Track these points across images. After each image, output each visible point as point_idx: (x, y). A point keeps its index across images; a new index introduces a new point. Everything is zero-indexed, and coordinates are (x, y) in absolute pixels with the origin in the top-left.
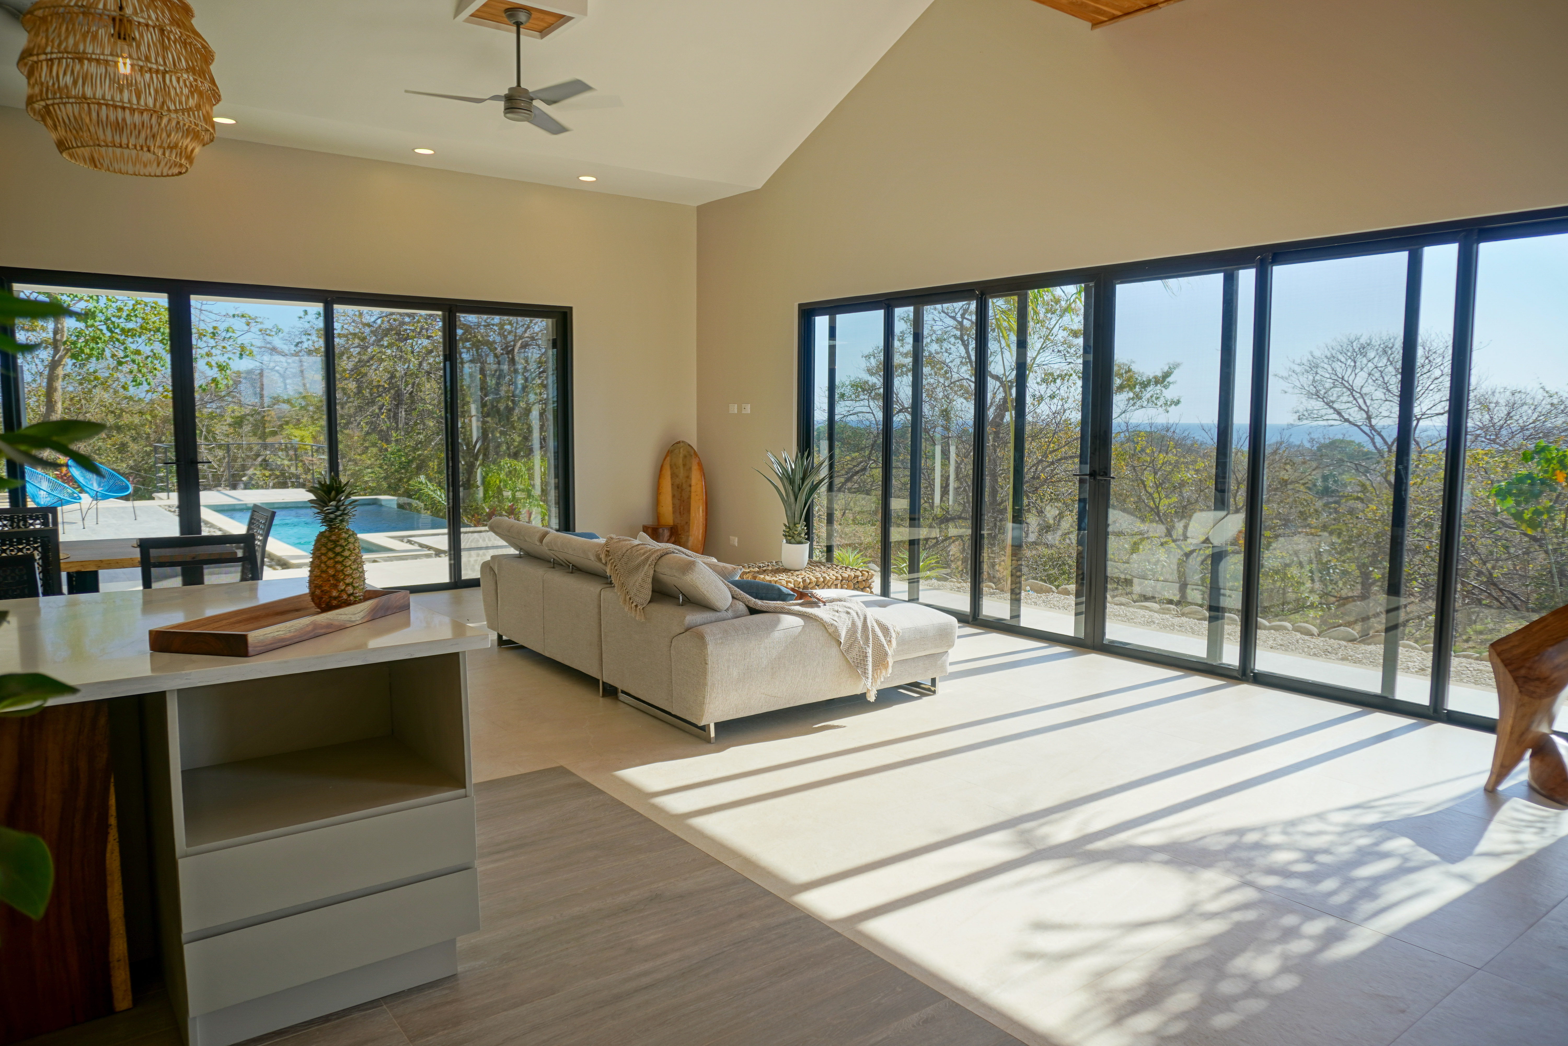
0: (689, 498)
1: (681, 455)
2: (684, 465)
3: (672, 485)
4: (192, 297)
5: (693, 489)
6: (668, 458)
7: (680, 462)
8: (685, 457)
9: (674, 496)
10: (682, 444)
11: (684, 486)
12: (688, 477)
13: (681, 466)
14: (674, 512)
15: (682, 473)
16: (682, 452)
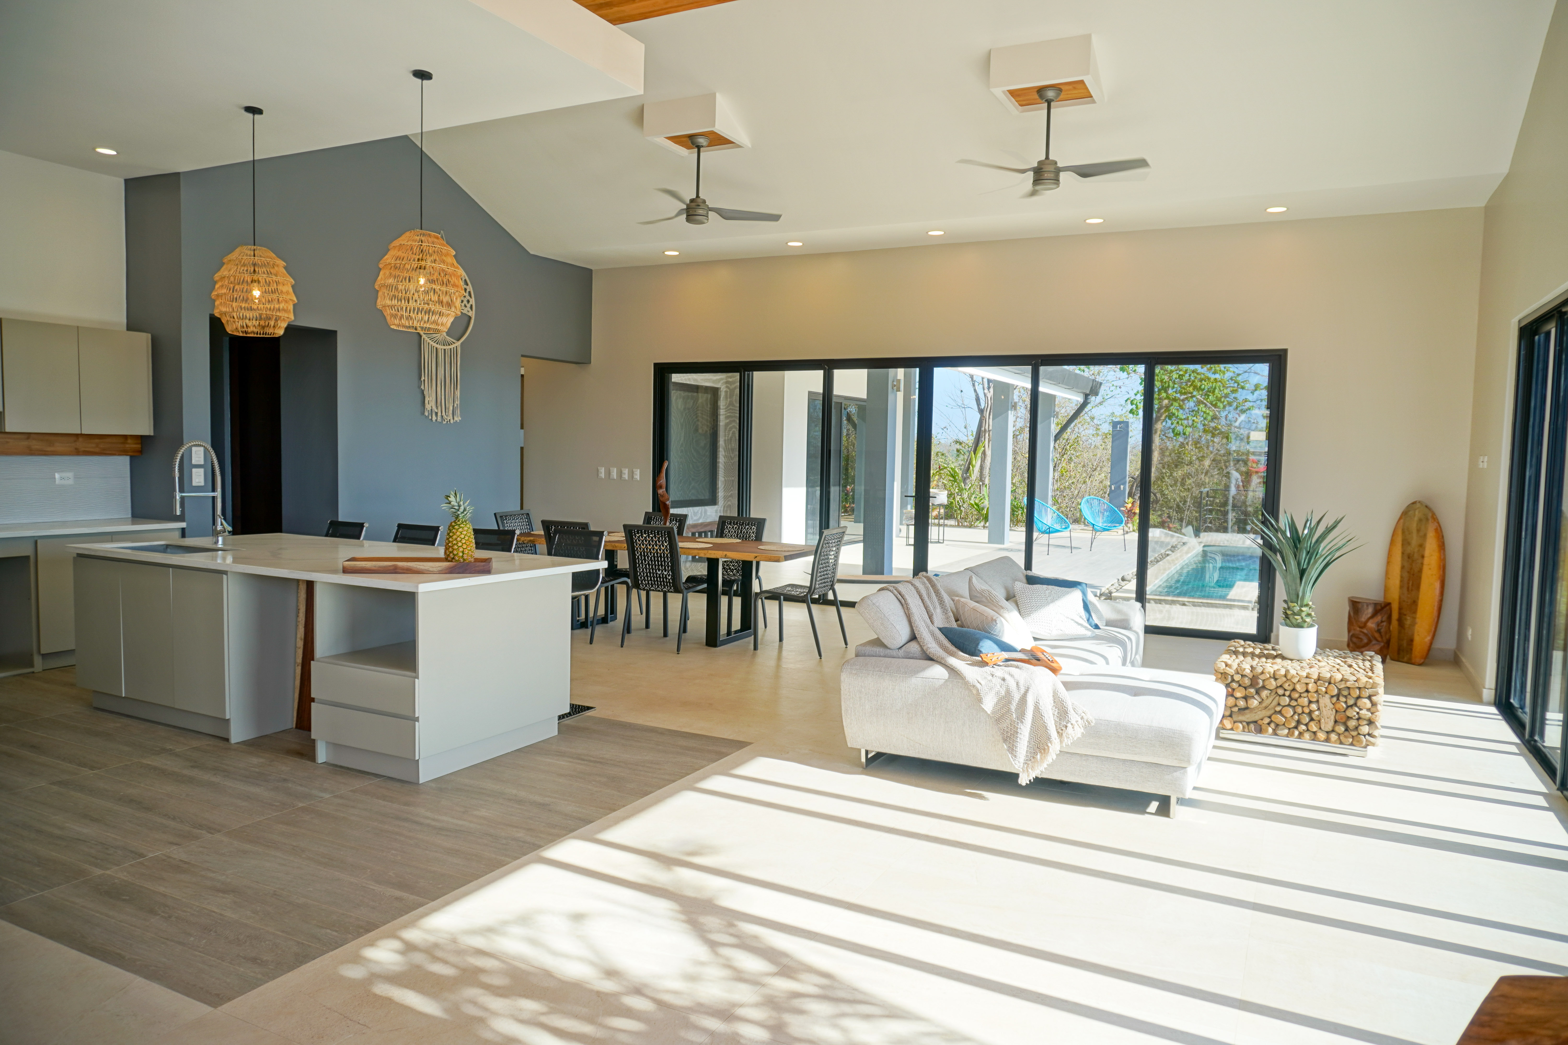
0: (1420, 571)
1: (1416, 519)
2: (1418, 531)
3: (1403, 553)
4: (935, 369)
5: (1426, 561)
6: (1402, 521)
7: (1414, 526)
8: (1420, 520)
9: (1403, 567)
10: (1418, 505)
11: (1416, 556)
12: (1421, 546)
13: (1415, 531)
14: (1401, 587)
15: (1415, 540)
16: (1418, 514)
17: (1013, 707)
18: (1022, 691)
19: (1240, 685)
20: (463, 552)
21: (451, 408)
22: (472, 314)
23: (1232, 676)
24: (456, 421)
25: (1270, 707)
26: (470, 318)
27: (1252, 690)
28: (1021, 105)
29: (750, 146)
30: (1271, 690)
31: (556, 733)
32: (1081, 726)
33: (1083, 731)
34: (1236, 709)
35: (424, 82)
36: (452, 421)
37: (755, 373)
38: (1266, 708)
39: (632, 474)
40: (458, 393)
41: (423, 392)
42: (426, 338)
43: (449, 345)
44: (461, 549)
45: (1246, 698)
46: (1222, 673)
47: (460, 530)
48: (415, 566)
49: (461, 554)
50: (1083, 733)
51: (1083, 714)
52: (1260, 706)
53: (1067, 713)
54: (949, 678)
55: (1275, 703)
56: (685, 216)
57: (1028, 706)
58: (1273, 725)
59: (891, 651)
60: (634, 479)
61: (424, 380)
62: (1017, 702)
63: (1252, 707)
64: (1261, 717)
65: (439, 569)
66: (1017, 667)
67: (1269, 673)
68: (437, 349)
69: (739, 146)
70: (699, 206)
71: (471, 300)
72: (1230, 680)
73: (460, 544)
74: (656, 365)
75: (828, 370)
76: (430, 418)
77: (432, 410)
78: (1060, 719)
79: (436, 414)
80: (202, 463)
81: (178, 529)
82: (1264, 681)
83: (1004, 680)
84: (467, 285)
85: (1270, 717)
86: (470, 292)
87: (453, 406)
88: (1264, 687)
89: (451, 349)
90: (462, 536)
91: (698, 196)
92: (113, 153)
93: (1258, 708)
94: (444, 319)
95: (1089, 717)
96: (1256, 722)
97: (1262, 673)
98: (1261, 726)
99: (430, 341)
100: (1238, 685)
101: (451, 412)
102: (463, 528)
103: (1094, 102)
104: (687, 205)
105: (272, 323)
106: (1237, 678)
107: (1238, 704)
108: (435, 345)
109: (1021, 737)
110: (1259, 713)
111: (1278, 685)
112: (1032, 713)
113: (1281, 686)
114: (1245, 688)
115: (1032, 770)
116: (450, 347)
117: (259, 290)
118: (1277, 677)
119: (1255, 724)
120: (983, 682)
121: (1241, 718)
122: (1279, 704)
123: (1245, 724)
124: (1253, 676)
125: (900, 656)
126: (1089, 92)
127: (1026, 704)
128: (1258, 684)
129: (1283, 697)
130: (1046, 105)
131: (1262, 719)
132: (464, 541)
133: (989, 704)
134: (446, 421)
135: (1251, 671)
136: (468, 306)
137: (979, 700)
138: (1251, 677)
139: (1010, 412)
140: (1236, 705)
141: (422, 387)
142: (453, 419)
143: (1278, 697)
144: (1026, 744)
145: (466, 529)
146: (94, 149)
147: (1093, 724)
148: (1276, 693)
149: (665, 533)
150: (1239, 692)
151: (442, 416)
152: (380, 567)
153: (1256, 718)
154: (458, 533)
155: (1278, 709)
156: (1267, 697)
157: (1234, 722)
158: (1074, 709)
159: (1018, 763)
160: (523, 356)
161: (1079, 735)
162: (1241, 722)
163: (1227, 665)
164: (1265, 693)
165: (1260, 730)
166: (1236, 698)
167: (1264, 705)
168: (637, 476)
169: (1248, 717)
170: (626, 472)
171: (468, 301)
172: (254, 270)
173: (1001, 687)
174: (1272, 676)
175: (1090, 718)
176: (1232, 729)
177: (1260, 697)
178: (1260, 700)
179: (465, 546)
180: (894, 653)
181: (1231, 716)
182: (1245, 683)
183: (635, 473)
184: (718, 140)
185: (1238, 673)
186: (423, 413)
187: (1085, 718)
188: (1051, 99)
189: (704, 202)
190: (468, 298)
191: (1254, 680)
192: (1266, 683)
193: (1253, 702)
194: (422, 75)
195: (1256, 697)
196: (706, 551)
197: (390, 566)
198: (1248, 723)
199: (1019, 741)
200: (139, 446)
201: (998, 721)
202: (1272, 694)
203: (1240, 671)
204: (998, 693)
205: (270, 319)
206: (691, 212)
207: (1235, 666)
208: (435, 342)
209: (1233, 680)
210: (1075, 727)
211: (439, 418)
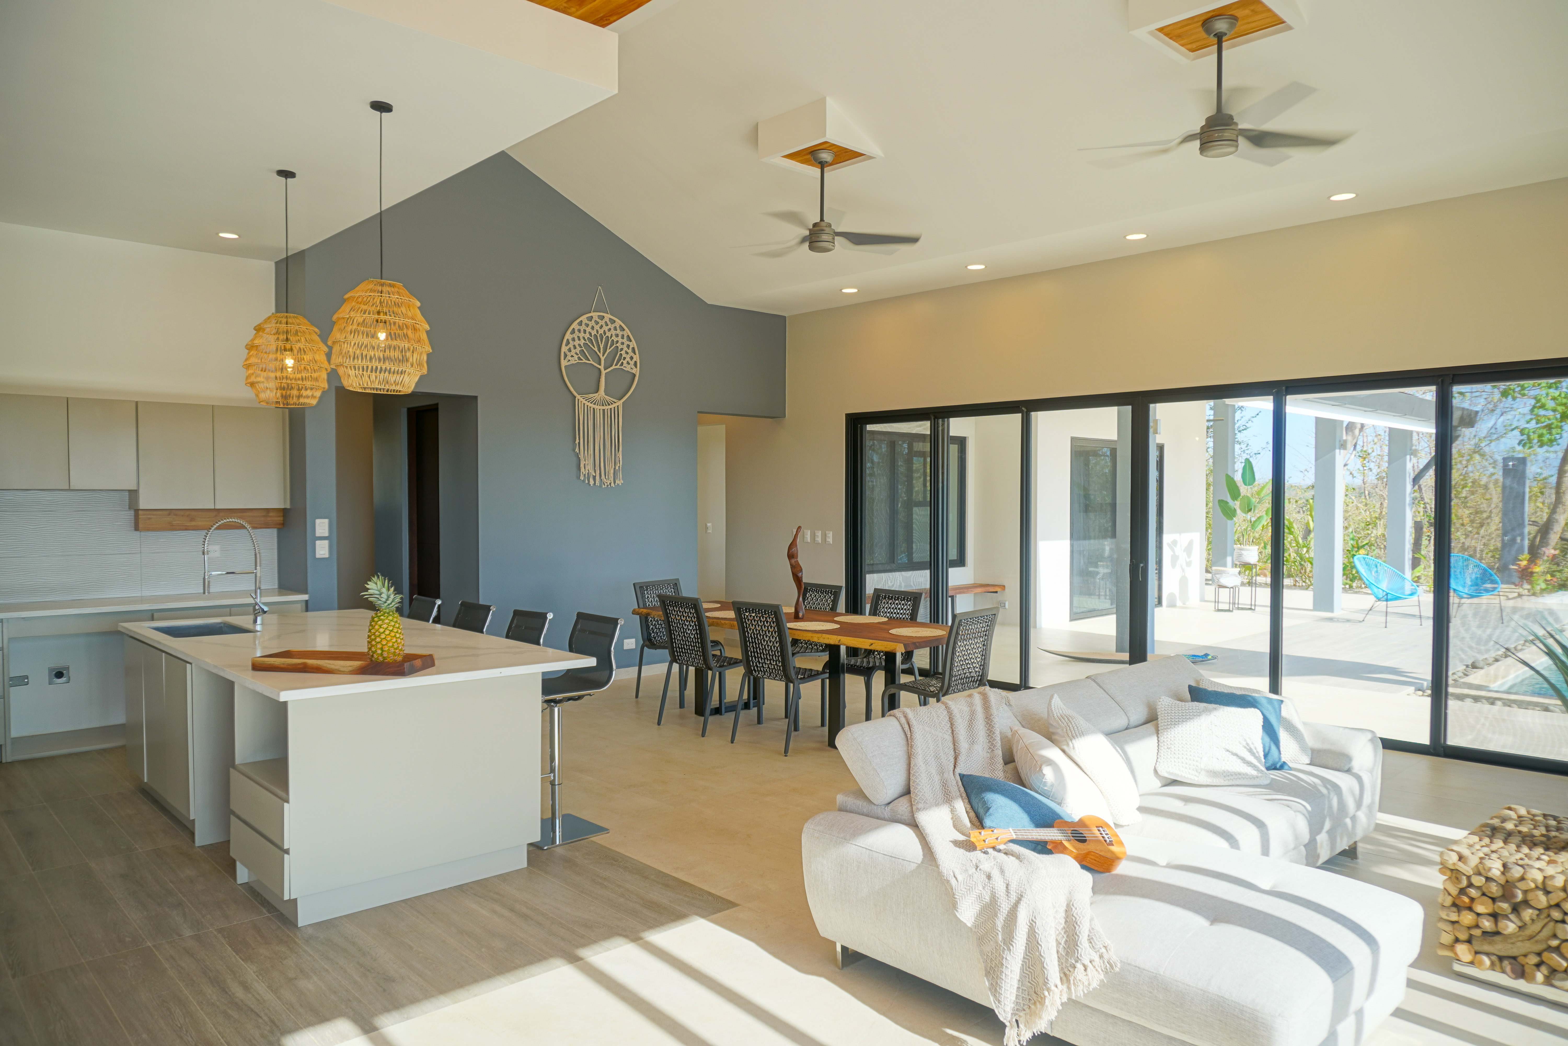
17: (1000, 922)
18: (1014, 897)
19: (1484, 894)
20: (382, 649)
21: (612, 471)
22: (636, 371)
23: (1469, 878)
24: (618, 484)
25: (1538, 938)
26: (634, 375)
27: (1505, 906)
28: (1192, 51)
29: (883, 156)
30: (1539, 910)
31: (525, 865)
32: (1099, 970)
33: (1102, 977)
34: (1477, 932)
35: (384, 114)
36: (613, 485)
37: (951, 420)
38: (1531, 938)
39: (824, 537)
40: (620, 455)
41: (577, 455)
42: (581, 399)
43: (609, 405)
44: (379, 646)
45: (1495, 916)
46: (1452, 870)
47: (380, 623)
48: (325, 665)
49: (379, 652)
50: (1102, 981)
51: (1103, 950)
52: (1521, 933)
53: (1077, 945)
54: (922, 862)
55: (1546, 932)
56: (807, 244)
57: (1018, 925)
58: (1544, 969)
59: (876, 807)
60: (827, 543)
61: (579, 443)
62: (1004, 916)
63: (1505, 932)
64: (1523, 951)
65: (350, 669)
66: (1018, 857)
67: (1534, 881)
68: (594, 409)
69: (871, 158)
70: (823, 230)
71: (634, 357)
72: (1464, 883)
73: (378, 640)
74: (847, 415)
75: (1027, 412)
76: (587, 482)
77: (588, 473)
78: (1067, 953)
79: (594, 478)
80: (327, 534)
81: (302, 601)
82: (1525, 892)
83: (989, 877)
84: (631, 341)
85: (1539, 954)
86: (633, 349)
87: (615, 468)
88: (1526, 903)
89: (611, 409)
90: (382, 630)
91: (822, 220)
92: (236, 236)
93: (1518, 936)
94: (407, 379)
95: (1113, 955)
96: (1514, 958)
97: (1522, 879)
98: (1523, 966)
99: (586, 403)
100: (1479, 894)
101: (612, 475)
102: (383, 620)
103: (1290, 28)
104: (810, 230)
105: (295, 392)
106: (1478, 881)
107: (1480, 925)
108: (592, 405)
109: (1008, 973)
110: (1519, 944)
111: (1552, 903)
112: (1025, 937)
113: (1558, 905)
114: (1494, 900)
115: (1025, 1026)
116: (610, 407)
117: (292, 358)
118: (1549, 889)
119: (1513, 961)
120: (960, 878)
121: (1486, 948)
122: (1555, 936)
123: (1494, 958)
124: (1507, 881)
125: (886, 817)
126: (1275, 15)
127: (1016, 922)
128: (1514, 896)
129: (1560, 925)
130: (1215, 40)
131: (1525, 956)
132: (383, 636)
133: (968, 913)
134: (606, 484)
135: (1503, 873)
136: (632, 363)
137: (953, 905)
138: (1502, 881)
139: (1337, 451)
140: (1477, 926)
141: (577, 450)
142: (615, 483)
143: (1552, 924)
144: (1015, 984)
145: (387, 621)
146: (218, 234)
147: (1117, 970)
148: (1549, 916)
149: (771, 612)
150: (1482, 904)
151: (601, 480)
152: (289, 665)
153: (1514, 952)
154: (377, 627)
155: (1555, 943)
156: (1533, 920)
157: (1476, 953)
158: (1090, 940)
159: (1003, 1013)
160: (699, 412)
161: (1095, 984)
162: (1487, 954)
163: (1461, 858)
164: (1528, 914)
165: (1521, 973)
166: (1478, 915)
167: (1528, 932)
168: (830, 540)
169: (1500, 947)
170: (819, 534)
171: (632, 358)
172: (287, 338)
173: (984, 888)
174: (1540, 886)
175: (1114, 958)
176: (1472, 963)
177: (1521, 920)
178: (1520, 924)
179: (384, 642)
180: (879, 811)
181: (1469, 941)
182: (1492, 893)
183: (827, 535)
184: (844, 155)
185: (1480, 874)
186: (578, 478)
187: (1106, 956)
188: (1221, 33)
189: (829, 225)
190: (632, 354)
191: (1508, 888)
192: (1530, 896)
193: (1507, 926)
194: (382, 107)
195: (1512, 917)
196: (819, 635)
197: (299, 664)
198: (1501, 958)
199: (1004, 978)
200: (282, 519)
201: (981, 940)
202: (1542, 917)
203: (1482, 871)
204: (980, 897)
205: (292, 388)
206: (814, 239)
207: (1474, 861)
208: (591, 403)
209: (1470, 885)
210: (1089, 969)
211: (597, 482)
